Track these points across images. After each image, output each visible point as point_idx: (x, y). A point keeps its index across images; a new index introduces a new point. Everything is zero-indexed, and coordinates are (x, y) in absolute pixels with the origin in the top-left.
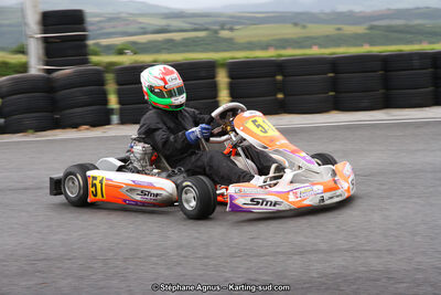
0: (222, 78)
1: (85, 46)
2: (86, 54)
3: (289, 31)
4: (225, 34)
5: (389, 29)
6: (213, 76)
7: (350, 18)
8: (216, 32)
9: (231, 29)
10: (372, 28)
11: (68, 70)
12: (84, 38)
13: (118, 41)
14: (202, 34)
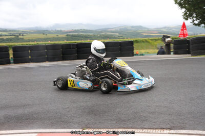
0: (11, 52)
3: (42, 36)
4: (20, 37)
5: (72, 35)
6: (8, 51)
7: (61, 32)
8: (18, 36)
9: (23, 35)
10: (67, 35)
14: (13, 37)
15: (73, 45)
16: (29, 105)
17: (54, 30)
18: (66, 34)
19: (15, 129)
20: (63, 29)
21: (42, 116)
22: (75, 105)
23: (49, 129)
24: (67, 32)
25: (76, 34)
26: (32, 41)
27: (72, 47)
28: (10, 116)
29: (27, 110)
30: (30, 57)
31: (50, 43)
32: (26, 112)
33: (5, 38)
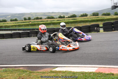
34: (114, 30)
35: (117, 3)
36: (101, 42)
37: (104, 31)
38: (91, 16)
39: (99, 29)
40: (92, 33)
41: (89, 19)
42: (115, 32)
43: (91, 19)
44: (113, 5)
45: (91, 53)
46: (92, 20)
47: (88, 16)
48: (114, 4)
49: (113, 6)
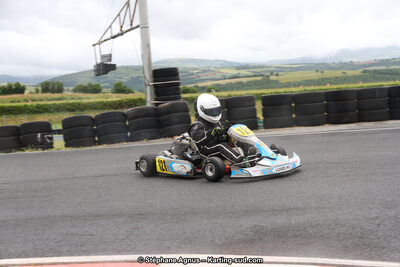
0: (259, 106)
1: (179, 89)
2: (179, 94)
3: (313, 75)
4: (272, 78)
5: (375, 72)
6: (254, 105)
7: (351, 66)
8: (268, 77)
9: (277, 75)
10: (364, 72)
11: (167, 104)
12: (178, 84)
13: (208, 84)
14: (260, 78)
15: (381, 90)
16: (297, 209)
17: (337, 62)
18: (362, 70)
19: (275, 255)
20: (355, 60)
21: (326, 232)
22: (391, 213)
23: (340, 258)
24: (365, 65)
25: (384, 68)
26: (295, 85)
27: (378, 94)
28: (263, 228)
29: (294, 220)
30: (294, 116)
31: (329, 87)
32: (293, 222)
33: (244, 80)
34: (100, 143)
35: (111, 55)
36: (46, 181)
37: (67, 146)
38: (37, 91)
39: (51, 139)
40: (27, 152)
41: (28, 104)
42: (100, 147)
43: (35, 103)
44: (99, 61)
45: (4, 221)
46: (38, 107)
47: (26, 92)
48: (103, 57)
49: (98, 65)
